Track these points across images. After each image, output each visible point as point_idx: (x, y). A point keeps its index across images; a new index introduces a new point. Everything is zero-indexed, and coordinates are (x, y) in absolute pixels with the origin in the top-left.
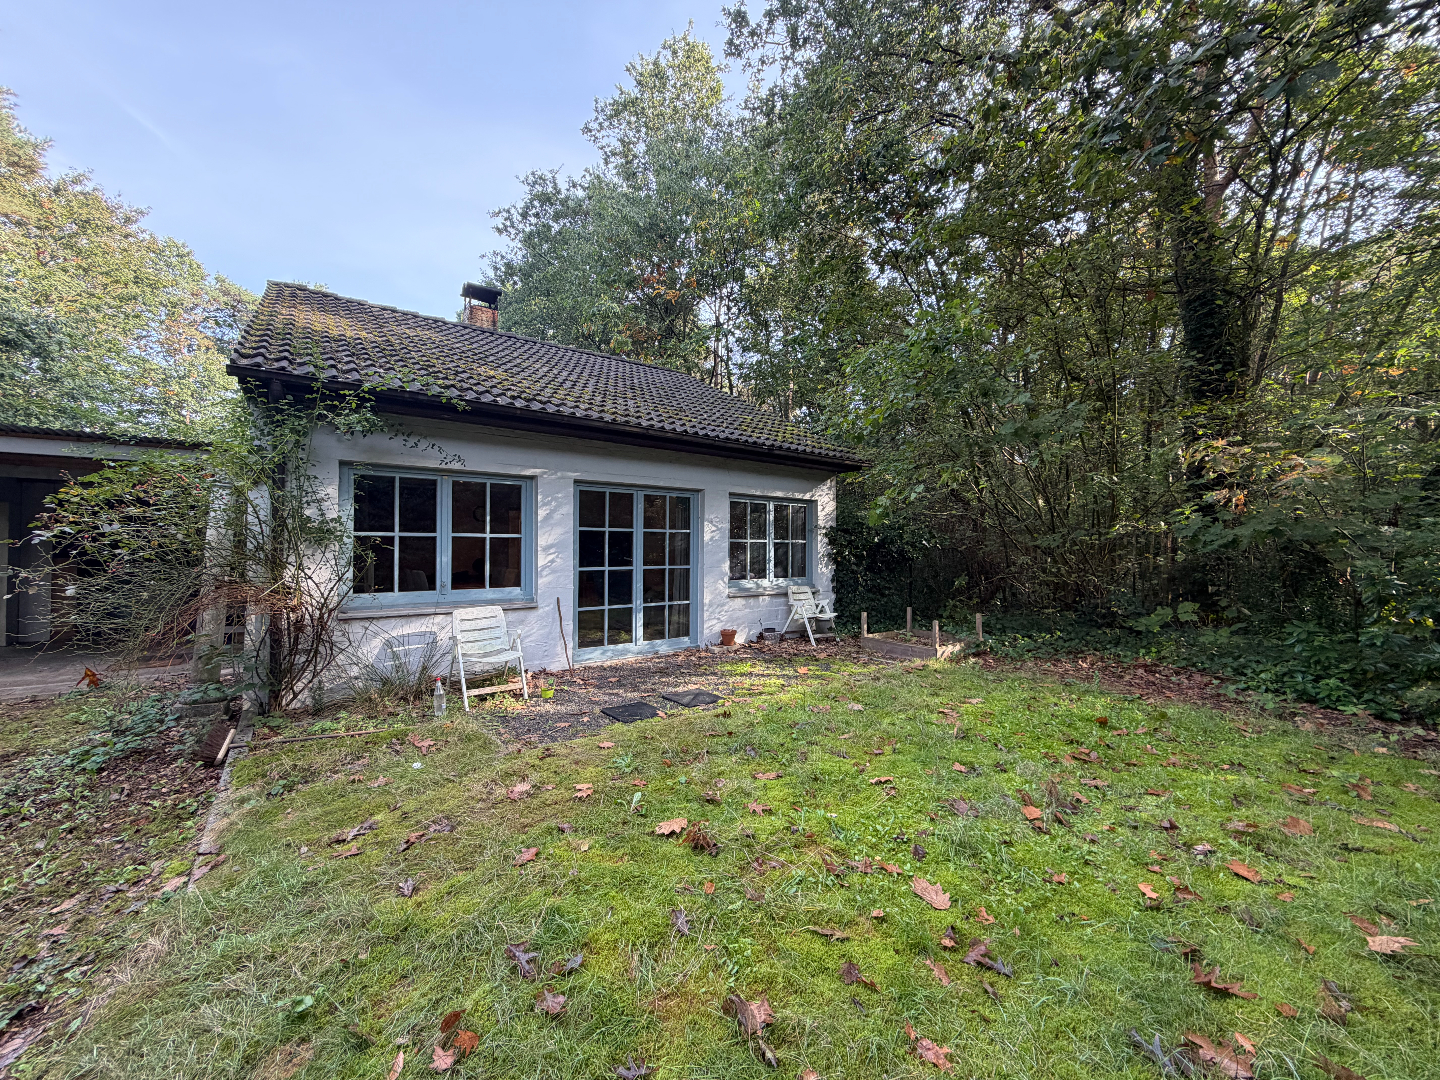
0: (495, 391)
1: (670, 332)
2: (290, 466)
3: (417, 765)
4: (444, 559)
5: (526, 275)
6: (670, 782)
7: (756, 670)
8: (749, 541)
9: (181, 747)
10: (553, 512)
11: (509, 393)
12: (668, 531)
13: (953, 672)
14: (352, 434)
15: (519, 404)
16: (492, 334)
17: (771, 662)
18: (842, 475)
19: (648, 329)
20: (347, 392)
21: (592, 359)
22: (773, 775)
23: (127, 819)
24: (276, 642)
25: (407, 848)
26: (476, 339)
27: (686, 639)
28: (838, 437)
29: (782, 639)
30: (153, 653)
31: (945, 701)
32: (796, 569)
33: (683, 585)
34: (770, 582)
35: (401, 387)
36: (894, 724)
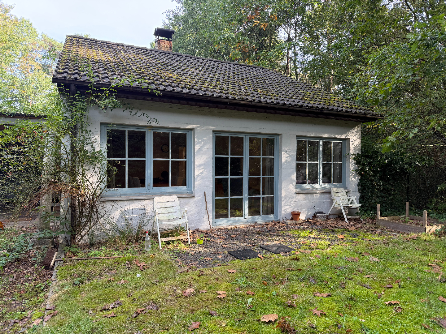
0: (173, 85)
1: (262, 47)
2: (79, 126)
3: (138, 275)
4: (149, 172)
5: (185, 21)
6: (267, 294)
7: (313, 235)
8: (308, 162)
9: (35, 259)
10: (202, 147)
11: (180, 86)
12: (262, 157)
13: (437, 242)
14: (106, 109)
15: (186, 91)
16: (170, 54)
17: (321, 231)
18: (364, 124)
19: (250, 45)
20: (104, 89)
21: (220, 65)
22: (326, 295)
23: (17, 291)
24: (73, 211)
25: (137, 316)
26: (162, 57)
27: (272, 216)
28: (361, 101)
29: (327, 218)
30: (24, 214)
31: (432, 259)
32: (336, 179)
33: (270, 186)
34: (320, 186)
35: (129, 85)
36: (399, 271)
